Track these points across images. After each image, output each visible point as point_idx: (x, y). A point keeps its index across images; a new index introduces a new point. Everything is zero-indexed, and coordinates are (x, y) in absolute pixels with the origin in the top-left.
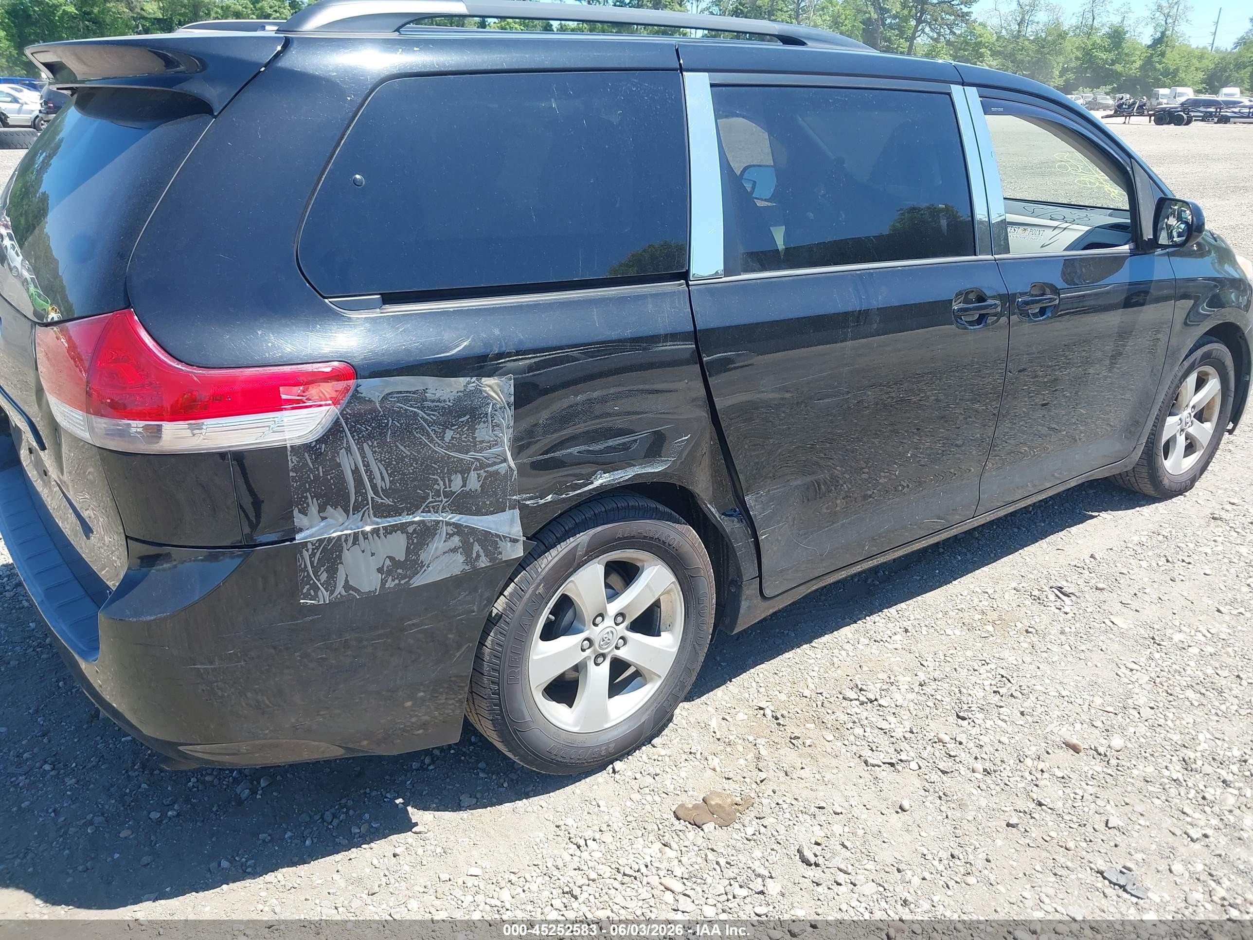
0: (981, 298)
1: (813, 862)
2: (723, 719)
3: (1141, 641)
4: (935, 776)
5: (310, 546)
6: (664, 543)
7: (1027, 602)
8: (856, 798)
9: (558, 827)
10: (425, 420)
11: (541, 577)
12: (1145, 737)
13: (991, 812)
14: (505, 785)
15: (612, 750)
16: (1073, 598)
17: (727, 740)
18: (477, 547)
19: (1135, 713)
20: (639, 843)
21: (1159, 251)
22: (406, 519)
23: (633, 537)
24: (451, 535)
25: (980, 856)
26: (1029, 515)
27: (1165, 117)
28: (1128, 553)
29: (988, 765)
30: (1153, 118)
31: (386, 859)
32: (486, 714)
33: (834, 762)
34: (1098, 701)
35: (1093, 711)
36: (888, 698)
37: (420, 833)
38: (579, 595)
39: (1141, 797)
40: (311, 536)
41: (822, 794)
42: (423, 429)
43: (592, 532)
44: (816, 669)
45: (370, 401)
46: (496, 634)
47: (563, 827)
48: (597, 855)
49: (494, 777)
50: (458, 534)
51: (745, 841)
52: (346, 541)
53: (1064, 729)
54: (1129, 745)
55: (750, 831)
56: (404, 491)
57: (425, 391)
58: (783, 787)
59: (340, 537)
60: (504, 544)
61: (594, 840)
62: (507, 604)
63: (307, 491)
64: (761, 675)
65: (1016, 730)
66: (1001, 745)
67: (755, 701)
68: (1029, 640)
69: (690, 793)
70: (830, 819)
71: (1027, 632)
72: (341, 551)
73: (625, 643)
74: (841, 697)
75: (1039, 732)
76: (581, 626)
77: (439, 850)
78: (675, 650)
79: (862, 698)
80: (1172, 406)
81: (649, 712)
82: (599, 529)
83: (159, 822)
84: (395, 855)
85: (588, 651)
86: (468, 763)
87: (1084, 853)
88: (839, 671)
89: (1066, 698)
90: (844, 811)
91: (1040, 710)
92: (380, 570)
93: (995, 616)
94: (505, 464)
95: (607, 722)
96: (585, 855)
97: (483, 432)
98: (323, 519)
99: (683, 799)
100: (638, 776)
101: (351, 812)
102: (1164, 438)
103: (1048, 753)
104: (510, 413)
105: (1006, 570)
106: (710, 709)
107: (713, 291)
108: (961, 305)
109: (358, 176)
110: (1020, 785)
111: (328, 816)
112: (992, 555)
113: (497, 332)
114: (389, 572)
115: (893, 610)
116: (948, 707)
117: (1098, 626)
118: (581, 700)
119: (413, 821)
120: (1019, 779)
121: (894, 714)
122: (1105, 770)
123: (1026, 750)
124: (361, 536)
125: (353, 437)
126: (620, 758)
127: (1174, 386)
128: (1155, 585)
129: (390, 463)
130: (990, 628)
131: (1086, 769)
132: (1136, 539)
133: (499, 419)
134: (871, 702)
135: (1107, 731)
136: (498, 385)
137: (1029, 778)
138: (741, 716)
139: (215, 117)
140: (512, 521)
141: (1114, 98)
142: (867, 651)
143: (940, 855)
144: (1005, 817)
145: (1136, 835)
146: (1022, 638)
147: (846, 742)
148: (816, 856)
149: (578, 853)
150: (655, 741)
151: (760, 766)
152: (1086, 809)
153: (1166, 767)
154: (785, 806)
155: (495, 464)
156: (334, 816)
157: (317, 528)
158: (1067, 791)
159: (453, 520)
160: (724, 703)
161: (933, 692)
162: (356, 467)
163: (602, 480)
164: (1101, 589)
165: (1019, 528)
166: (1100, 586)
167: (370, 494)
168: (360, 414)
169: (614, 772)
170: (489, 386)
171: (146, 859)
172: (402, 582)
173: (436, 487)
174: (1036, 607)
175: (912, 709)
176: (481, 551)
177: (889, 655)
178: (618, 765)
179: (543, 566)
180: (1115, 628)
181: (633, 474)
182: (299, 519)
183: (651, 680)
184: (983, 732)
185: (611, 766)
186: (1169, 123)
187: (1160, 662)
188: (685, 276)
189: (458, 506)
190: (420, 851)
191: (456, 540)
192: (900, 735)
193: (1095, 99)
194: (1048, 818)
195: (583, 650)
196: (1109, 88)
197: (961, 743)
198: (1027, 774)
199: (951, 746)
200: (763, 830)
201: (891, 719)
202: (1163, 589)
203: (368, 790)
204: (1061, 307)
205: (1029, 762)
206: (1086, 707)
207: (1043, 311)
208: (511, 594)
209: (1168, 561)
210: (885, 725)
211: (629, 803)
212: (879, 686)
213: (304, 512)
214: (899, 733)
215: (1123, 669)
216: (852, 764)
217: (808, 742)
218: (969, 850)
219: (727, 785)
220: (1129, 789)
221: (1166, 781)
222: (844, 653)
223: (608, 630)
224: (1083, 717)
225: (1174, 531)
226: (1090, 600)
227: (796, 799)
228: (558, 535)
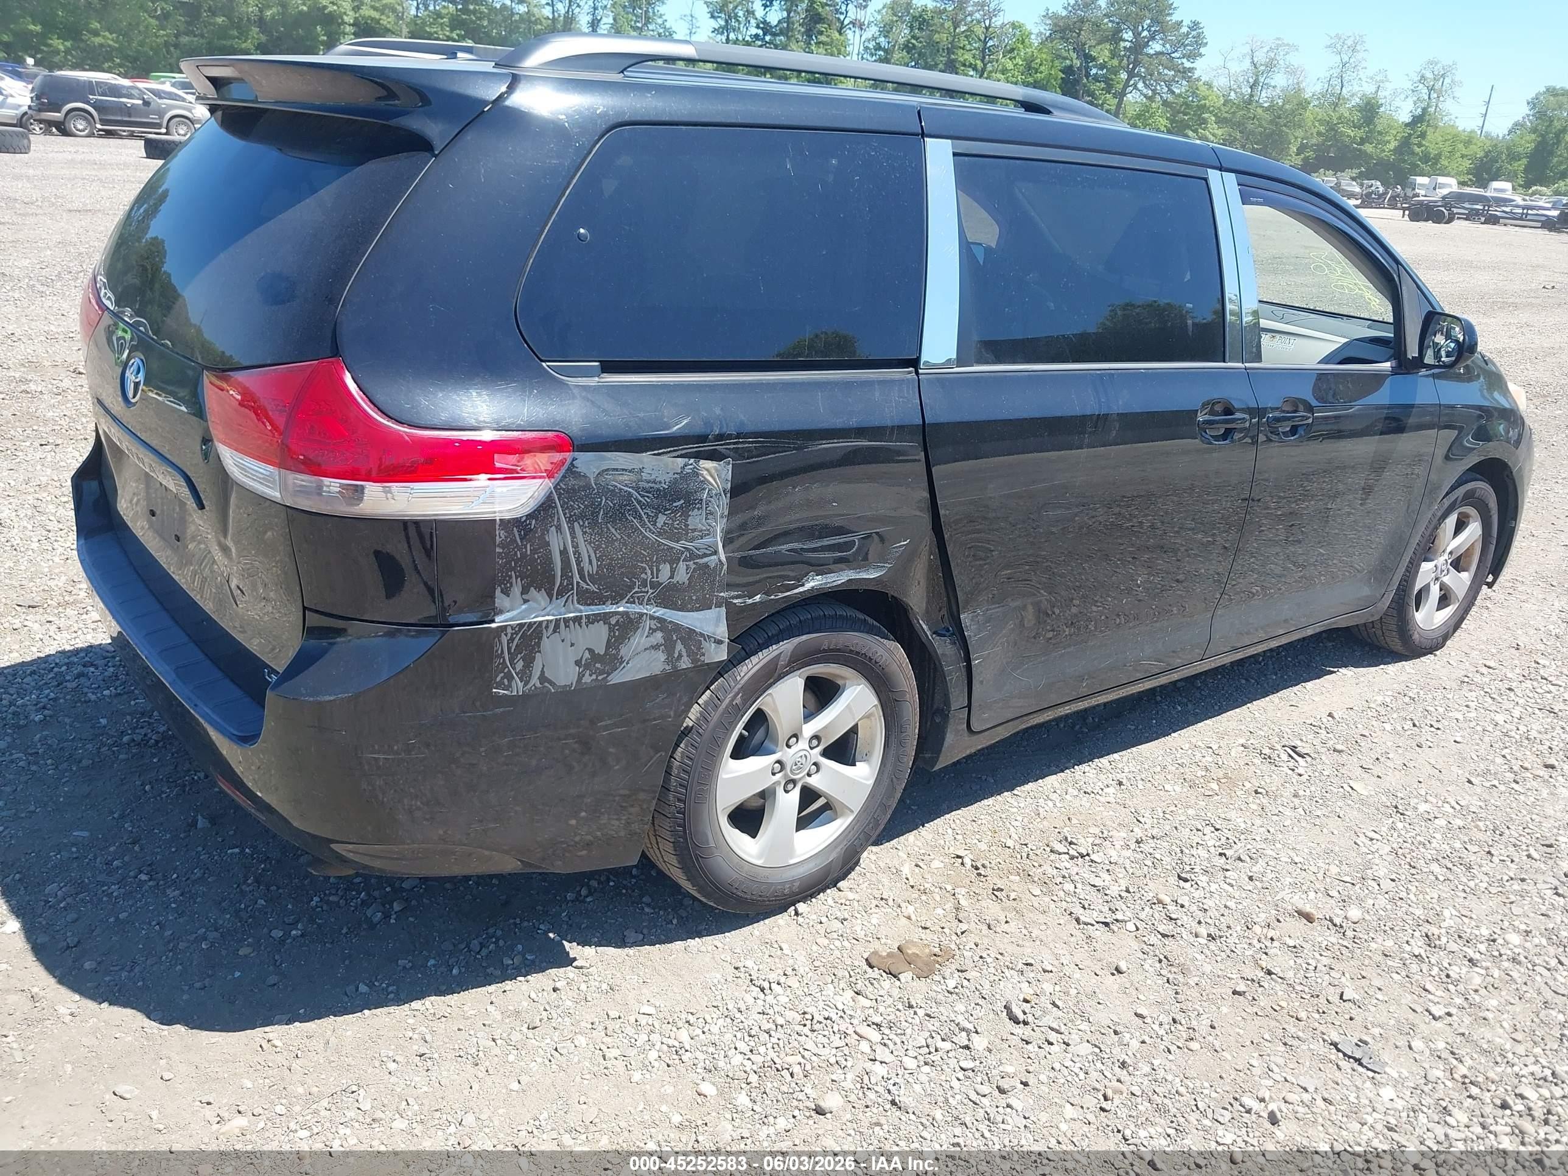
0: (1228, 411)
1: (1021, 1019)
2: (917, 865)
3: (1382, 809)
4: (1154, 939)
5: (509, 630)
6: (870, 659)
7: (1257, 761)
8: (1068, 956)
9: (736, 968)
10: (639, 502)
11: (739, 686)
12: (1385, 910)
13: (1216, 979)
14: (675, 921)
15: (795, 889)
16: (1308, 759)
17: (922, 888)
18: (679, 646)
19: (1374, 884)
20: (830, 990)
21: (1423, 372)
22: (610, 608)
23: (839, 650)
24: (654, 631)
25: (1204, 1022)
26: (1258, 666)
27: (1423, 212)
28: (1370, 714)
29: (1213, 930)
30: (1407, 212)
31: (545, 993)
32: (667, 835)
33: (1042, 918)
34: (1334, 870)
35: (1328, 880)
36: (1101, 854)
37: (581, 968)
38: (776, 710)
39: (1379, 971)
40: (511, 619)
41: (1029, 950)
42: (636, 511)
43: (796, 640)
44: (1020, 818)
45: (585, 476)
46: (686, 746)
47: (742, 969)
48: (783, 999)
49: (661, 913)
50: (661, 629)
51: (947, 994)
52: (547, 627)
53: (1297, 897)
54: (1367, 917)
55: (951, 984)
56: (609, 577)
57: (641, 470)
58: (986, 941)
59: (541, 623)
60: (707, 644)
61: (779, 984)
62: (701, 713)
63: (513, 569)
64: (958, 822)
65: (1244, 896)
66: (1227, 911)
67: (952, 849)
68: (1258, 801)
69: (883, 941)
70: (1039, 977)
71: (1256, 792)
72: (540, 638)
73: (818, 771)
74: (1048, 849)
75: (1269, 898)
76: (772, 747)
77: (604, 986)
78: (871, 782)
79: (1073, 852)
80: (1427, 551)
81: (838, 849)
82: (804, 638)
83: (282, 941)
84: (555, 990)
85: (778, 776)
86: (631, 896)
87: (1317, 1024)
88: (1045, 823)
89: (1299, 865)
90: (1054, 970)
91: (1270, 875)
92: (578, 663)
93: (1220, 773)
94: (714, 557)
95: (791, 858)
96: (770, 999)
97: (696, 520)
98: (525, 601)
99: (876, 945)
100: (824, 919)
101: (501, 943)
102: (1417, 587)
103: (1278, 921)
104: (725, 500)
105: (1233, 724)
106: (900, 853)
107: (945, 383)
108: (1207, 417)
109: (582, 231)
110: (1249, 953)
111: (475, 944)
112: (1217, 708)
113: (718, 411)
114: (587, 666)
115: (1104, 761)
116: (1168, 867)
117: (1336, 790)
118: (767, 830)
119: (571, 956)
120: (1246, 946)
121: (1108, 870)
122: (1341, 941)
123: (1254, 916)
124: (562, 624)
125: (565, 514)
126: (804, 900)
127: (1432, 526)
128: (1400, 751)
129: (599, 546)
130: (1214, 786)
131: (1320, 939)
132: (1380, 699)
133: (714, 506)
134: (1083, 856)
135: (1344, 901)
136: (717, 470)
137: (1258, 946)
138: (936, 864)
139: (436, 156)
140: (718, 620)
141: (1362, 185)
142: (1077, 803)
143: (1160, 1019)
144: (1231, 984)
145: (1373, 1009)
146: (1251, 799)
147: (1055, 898)
148: (1025, 1013)
149: (762, 995)
150: (841, 884)
151: (960, 917)
152: (1319, 980)
153: (1407, 942)
154: (989, 960)
155: (705, 555)
156: (482, 946)
157: (518, 611)
158: (1299, 961)
159: (657, 614)
160: (916, 849)
161: (1151, 851)
162: (565, 548)
163: (813, 583)
164: (1340, 752)
165: (1247, 680)
166: (1339, 747)
167: (577, 578)
168: (573, 489)
169: (797, 914)
170: (707, 470)
171: (273, 979)
172: (600, 678)
173: (643, 576)
174: (1266, 767)
175: (1128, 866)
176: (684, 650)
177: (1102, 809)
178: (801, 907)
179: (742, 674)
180: (1354, 794)
181: (847, 579)
182: (500, 600)
183: (842, 815)
184: (1208, 895)
185: (793, 908)
186: (1426, 220)
187: (1403, 833)
188: (914, 363)
189: (664, 600)
190: (583, 987)
191: (659, 635)
192: (1115, 894)
193: (1338, 184)
194: (1278, 988)
195: (774, 774)
196: (1355, 172)
197: (1182, 906)
198: (1255, 942)
199: (1172, 907)
200: (965, 983)
201: (1105, 876)
202: (1408, 755)
203: (518, 921)
204: (1314, 428)
205: (1257, 929)
206: (1320, 876)
207: (1294, 430)
208: (706, 702)
209: (1414, 725)
210: (1098, 882)
211: (815, 948)
212: (1090, 840)
213: (506, 592)
214: (1114, 891)
215: (1362, 838)
216: (1062, 922)
217: (1013, 895)
218: (1193, 1016)
219: (924, 935)
220: (1366, 962)
221: (1408, 956)
222: (1050, 804)
223: (802, 753)
224: (1318, 886)
225: (1422, 692)
226: (1327, 762)
227: (1001, 954)
228: (760, 641)
